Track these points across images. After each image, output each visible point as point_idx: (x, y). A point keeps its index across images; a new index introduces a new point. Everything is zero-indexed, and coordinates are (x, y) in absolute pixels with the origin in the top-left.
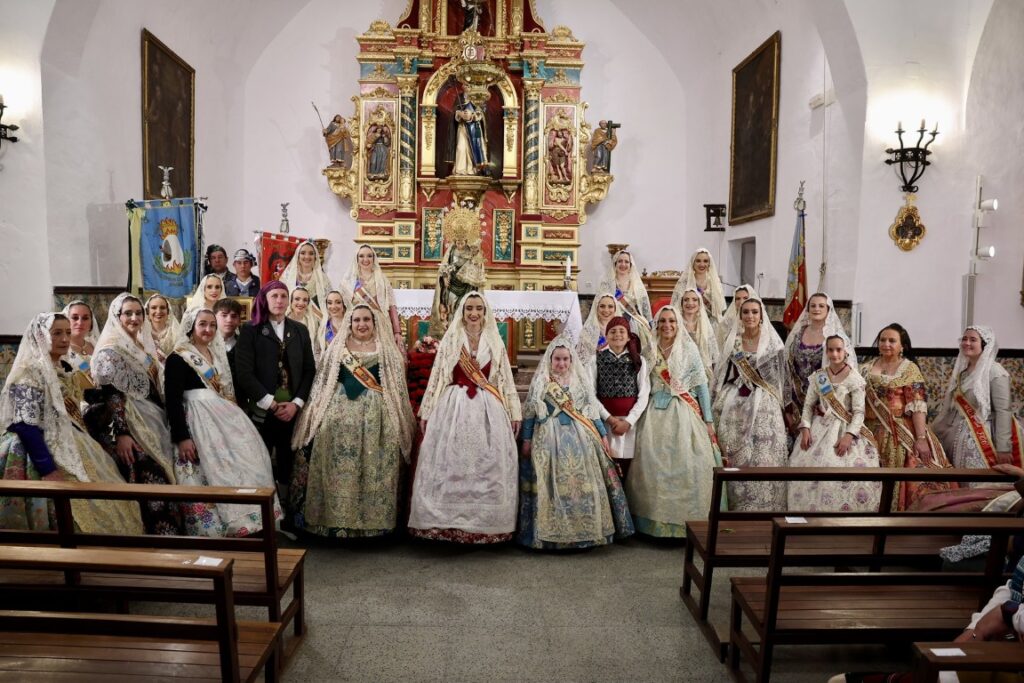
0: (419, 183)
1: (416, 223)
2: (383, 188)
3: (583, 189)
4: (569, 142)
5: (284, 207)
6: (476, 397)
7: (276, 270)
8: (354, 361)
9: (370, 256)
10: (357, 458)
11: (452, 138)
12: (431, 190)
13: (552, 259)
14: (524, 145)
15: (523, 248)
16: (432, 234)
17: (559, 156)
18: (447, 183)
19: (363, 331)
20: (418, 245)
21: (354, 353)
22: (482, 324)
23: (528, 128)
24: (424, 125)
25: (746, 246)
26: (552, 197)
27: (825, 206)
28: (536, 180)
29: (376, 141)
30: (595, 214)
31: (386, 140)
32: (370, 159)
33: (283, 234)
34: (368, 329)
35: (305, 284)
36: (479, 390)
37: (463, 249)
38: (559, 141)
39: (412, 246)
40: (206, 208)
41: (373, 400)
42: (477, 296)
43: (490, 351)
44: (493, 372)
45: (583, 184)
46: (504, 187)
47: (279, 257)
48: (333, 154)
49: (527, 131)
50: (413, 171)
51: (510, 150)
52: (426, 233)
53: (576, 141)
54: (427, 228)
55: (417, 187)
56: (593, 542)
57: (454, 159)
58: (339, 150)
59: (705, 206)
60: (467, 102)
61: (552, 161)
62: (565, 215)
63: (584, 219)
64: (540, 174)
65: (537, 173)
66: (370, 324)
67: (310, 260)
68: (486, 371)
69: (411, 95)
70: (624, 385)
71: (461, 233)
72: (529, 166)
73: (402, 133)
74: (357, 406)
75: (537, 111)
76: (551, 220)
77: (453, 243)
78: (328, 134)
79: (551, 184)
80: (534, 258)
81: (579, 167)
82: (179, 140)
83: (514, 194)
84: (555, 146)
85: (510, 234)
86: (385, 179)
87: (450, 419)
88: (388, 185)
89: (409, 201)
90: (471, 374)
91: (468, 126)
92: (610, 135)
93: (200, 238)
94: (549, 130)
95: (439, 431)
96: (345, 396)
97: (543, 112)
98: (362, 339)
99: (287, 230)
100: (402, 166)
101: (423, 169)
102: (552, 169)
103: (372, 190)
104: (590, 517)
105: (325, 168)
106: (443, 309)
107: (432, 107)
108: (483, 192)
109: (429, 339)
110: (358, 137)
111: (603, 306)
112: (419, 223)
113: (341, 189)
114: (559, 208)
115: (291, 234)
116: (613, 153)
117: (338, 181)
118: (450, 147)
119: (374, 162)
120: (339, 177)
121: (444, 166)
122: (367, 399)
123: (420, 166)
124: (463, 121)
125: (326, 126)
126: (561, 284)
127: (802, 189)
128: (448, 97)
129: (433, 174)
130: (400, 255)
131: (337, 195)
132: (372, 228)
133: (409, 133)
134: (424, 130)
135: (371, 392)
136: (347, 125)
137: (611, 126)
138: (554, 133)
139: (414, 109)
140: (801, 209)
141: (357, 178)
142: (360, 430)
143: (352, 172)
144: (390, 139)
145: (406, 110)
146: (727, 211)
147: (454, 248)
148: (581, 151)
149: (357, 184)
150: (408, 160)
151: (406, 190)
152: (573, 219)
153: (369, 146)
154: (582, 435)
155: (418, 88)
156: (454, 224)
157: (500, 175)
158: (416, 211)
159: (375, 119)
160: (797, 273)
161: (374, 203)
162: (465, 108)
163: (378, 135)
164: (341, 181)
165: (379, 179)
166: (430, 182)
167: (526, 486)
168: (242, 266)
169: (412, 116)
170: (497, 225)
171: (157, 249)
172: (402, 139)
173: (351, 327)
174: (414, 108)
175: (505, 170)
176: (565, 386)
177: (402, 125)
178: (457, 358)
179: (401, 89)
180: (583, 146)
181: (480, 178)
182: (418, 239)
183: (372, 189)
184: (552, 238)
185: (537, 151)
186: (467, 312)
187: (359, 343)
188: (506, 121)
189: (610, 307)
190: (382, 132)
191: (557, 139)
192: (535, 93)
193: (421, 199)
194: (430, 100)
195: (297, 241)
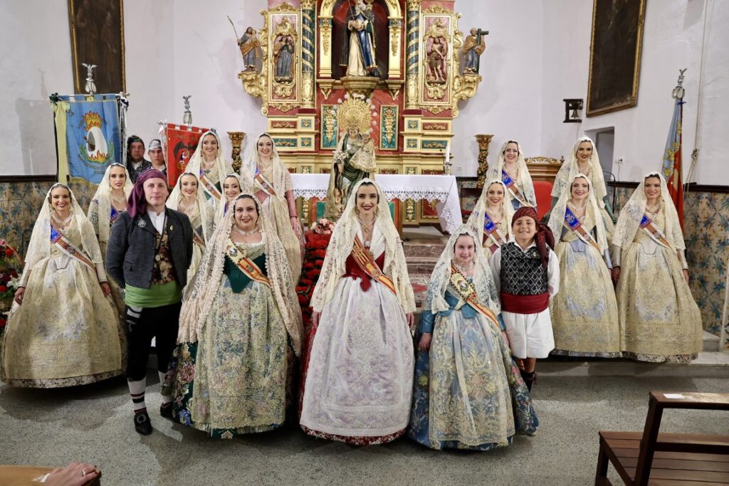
0: (318, 84)
1: (316, 117)
2: (288, 87)
3: (456, 87)
4: (445, 47)
5: (186, 99)
6: (370, 290)
7: (182, 159)
8: (238, 251)
9: (269, 145)
10: (244, 354)
11: (345, 45)
12: (328, 89)
13: (429, 148)
14: (406, 51)
15: (406, 138)
16: (329, 127)
17: (436, 59)
18: (342, 84)
19: (247, 220)
20: (318, 136)
21: (238, 244)
22: (375, 214)
23: (410, 35)
24: (322, 34)
25: (600, 135)
26: (430, 95)
27: (700, 95)
28: (417, 79)
29: (282, 49)
30: (465, 109)
31: (290, 47)
32: (277, 64)
33: (187, 125)
34: (251, 219)
35: (208, 172)
36: (373, 282)
37: (355, 137)
38: (436, 47)
39: (313, 137)
40: (127, 103)
41: (258, 292)
42: (370, 183)
43: (385, 240)
44: (387, 263)
45: (456, 83)
46: (390, 86)
47: (184, 147)
48: (247, 61)
49: (409, 38)
50: (313, 73)
51: (394, 54)
52: (325, 126)
53: (450, 46)
54: (325, 122)
55: (317, 87)
56: (495, 444)
57: (348, 63)
58: (251, 57)
59: (564, 100)
60: (358, 13)
61: (430, 64)
62: (440, 110)
63: (456, 113)
64: (420, 76)
65: (418, 74)
66: (253, 213)
67: (213, 149)
68: (380, 261)
69: (310, 8)
70: (530, 282)
71: (353, 123)
72: (411, 68)
73: (303, 41)
74: (243, 298)
75: (417, 20)
76: (429, 114)
77: (346, 133)
78: (242, 43)
79: (429, 83)
80: (415, 146)
81: (452, 68)
82: (109, 46)
83: (398, 92)
84: (432, 51)
85: (394, 126)
86: (290, 81)
87: (343, 315)
88: (292, 86)
89: (310, 99)
90: (364, 266)
91: (359, 33)
92: (479, 41)
93: (122, 130)
94: (427, 37)
95: (333, 327)
96: (230, 289)
97: (423, 21)
98: (246, 229)
99: (190, 122)
100: (303, 69)
101: (321, 72)
102: (430, 70)
103: (279, 91)
104: (493, 418)
105: (240, 72)
106: (338, 193)
107: (328, 19)
108: (372, 90)
109: (324, 221)
110: (267, 46)
111: (492, 192)
112: (318, 118)
113: (253, 90)
114: (436, 104)
115: (193, 125)
116: (480, 56)
117: (251, 83)
118: (343, 53)
119: (280, 66)
120: (252, 80)
121: (339, 68)
122: (252, 292)
123: (318, 69)
124: (355, 30)
125: (240, 37)
126: (441, 168)
127: (681, 77)
128: (342, 11)
129: (330, 76)
130: (303, 144)
131: (251, 95)
132: (280, 122)
133: (309, 41)
134: (322, 39)
135: (257, 284)
136: (257, 35)
137: (481, 33)
138: (432, 40)
139: (314, 21)
140: (680, 97)
141: (267, 81)
142: (246, 324)
143: (263, 76)
144: (293, 47)
145: (306, 21)
146: (585, 105)
147: (347, 136)
148: (454, 55)
149: (267, 85)
150: (308, 64)
151: (308, 90)
152: (447, 113)
153: (276, 53)
154: (486, 330)
155: (316, 2)
156: (348, 115)
157: (387, 77)
158: (316, 108)
159: (281, 30)
160: (673, 159)
161: (281, 101)
162: (356, 18)
163: (284, 43)
164: (253, 83)
165: (285, 81)
166: (328, 83)
167: (423, 380)
168: (156, 154)
169: (312, 26)
170: (384, 119)
171: (82, 140)
172: (303, 46)
173: (234, 216)
174: (313, 19)
175: (390, 72)
176: (469, 278)
177: (304, 34)
178: (350, 249)
179: (302, 3)
180: (456, 51)
181: (370, 78)
182: (317, 131)
183: (279, 89)
184: (430, 129)
185: (417, 56)
186: (360, 200)
187: (243, 233)
188: (391, 30)
189: (500, 193)
190: (287, 41)
191: (434, 45)
192: (416, 5)
193: (320, 97)
194: (326, 12)
195: (200, 131)
